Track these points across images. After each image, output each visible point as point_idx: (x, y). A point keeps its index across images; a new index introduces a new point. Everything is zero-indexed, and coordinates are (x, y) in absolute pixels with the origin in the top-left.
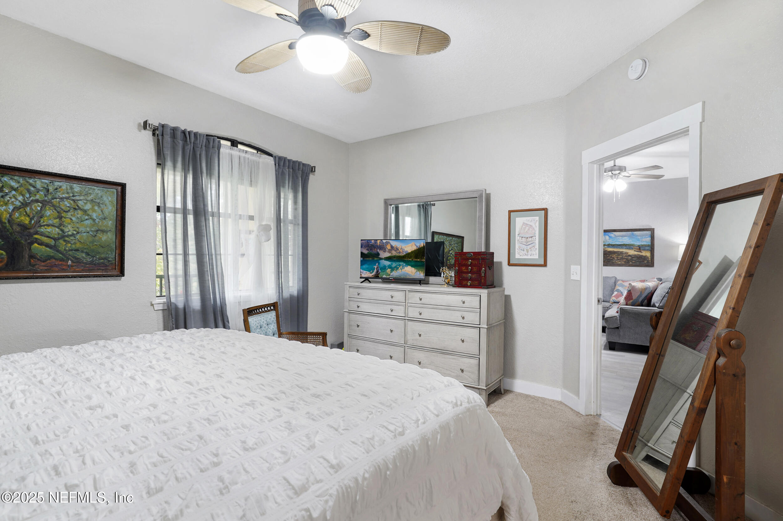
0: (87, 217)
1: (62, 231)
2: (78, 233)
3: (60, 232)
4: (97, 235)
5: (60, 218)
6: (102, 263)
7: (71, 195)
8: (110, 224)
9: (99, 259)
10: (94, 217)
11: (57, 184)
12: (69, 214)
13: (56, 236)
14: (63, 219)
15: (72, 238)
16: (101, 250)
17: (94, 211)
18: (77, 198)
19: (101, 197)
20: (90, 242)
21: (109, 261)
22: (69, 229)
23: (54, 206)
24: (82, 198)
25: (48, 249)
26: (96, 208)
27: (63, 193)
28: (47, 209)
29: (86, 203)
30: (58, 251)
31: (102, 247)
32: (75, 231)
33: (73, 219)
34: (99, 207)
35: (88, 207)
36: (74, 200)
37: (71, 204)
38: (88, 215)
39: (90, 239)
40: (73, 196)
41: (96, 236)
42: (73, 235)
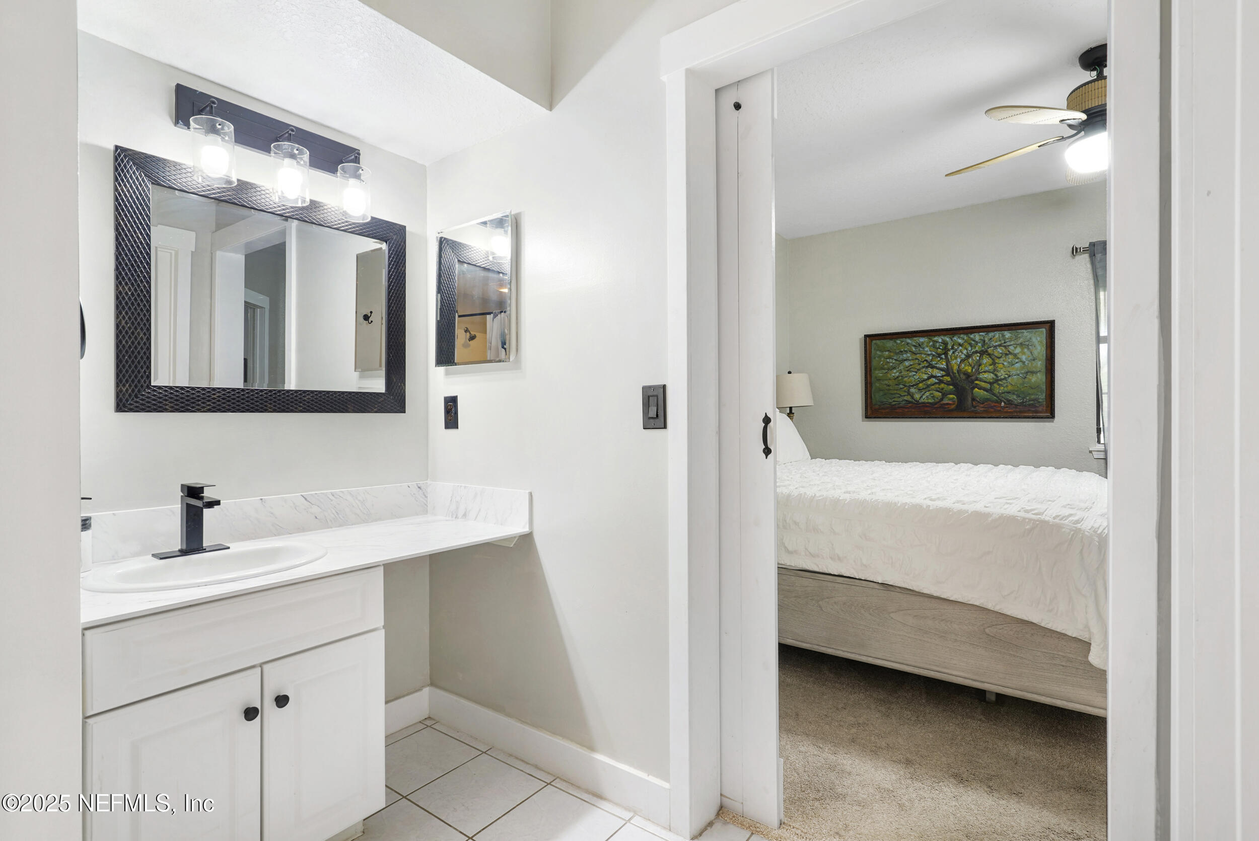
0: (1017, 361)
1: (996, 375)
2: (1009, 376)
3: (995, 377)
4: (1027, 376)
5: (994, 363)
6: (1032, 404)
7: (1003, 342)
8: (1040, 364)
9: (1029, 401)
10: (1024, 359)
11: (991, 334)
12: (1002, 359)
13: (991, 381)
14: (997, 365)
15: (1004, 381)
16: (1031, 391)
17: (1024, 353)
18: (1008, 344)
19: (1030, 339)
20: (1021, 384)
21: (1039, 402)
22: (1002, 374)
23: (989, 355)
24: (1012, 343)
25: (985, 392)
26: (1026, 350)
27: (996, 342)
28: (984, 357)
29: (1015, 348)
30: (994, 394)
31: (1032, 388)
32: (1007, 374)
33: (1005, 364)
34: (1028, 349)
35: (1018, 350)
36: (1005, 347)
37: (1002, 350)
38: (1018, 358)
39: (1021, 381)
40: (1005, 343)
41: (1025, 377)
42: (1005, 379)
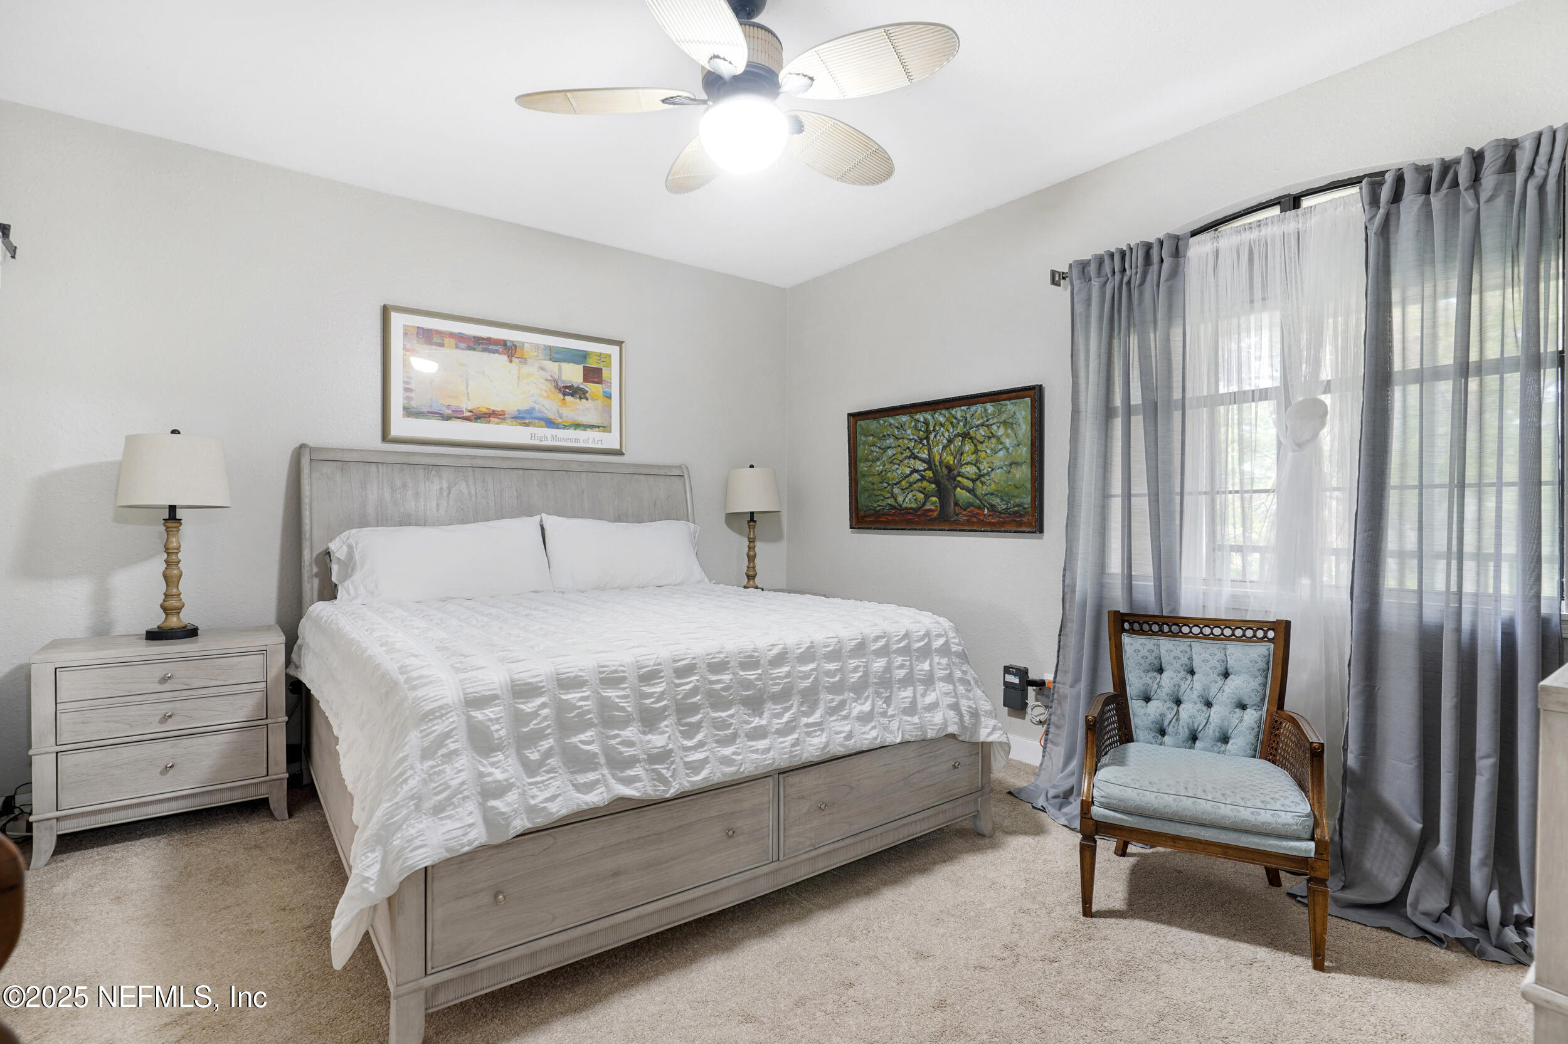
0: (1000, 447)
1: (979, 469)
2: (993, 470)
3: (977, 471)
4: (1012, 470)
5: (976, 451)
6: (1017, 512)
7: (985, 419)
8: (1024, 452)
9: (1014, 506)
10: (1008, 445)
11: (973, 408)
12: (984, 445)
13: (974, 477)
14: (980, 453)
15: (987, 477)
16: (1016, 492)
17: (1008, 436)
18: (991, 422)
19: (1015, 413)
20: (1005, 481)
21: (1024, 508)
22: (985, 467)
23: (971, 438)
24: (995, 421)
25: (968, 494)
26: (1009, 431)
27: (978, 420)
28: (966, 442)
29: (999, 427)
30: (976, 496)
31: (1016, 487)
32: (990, 467)
33: (988, 451)
34: (1012, 429)
35: (1001, 432)
36: (987, 426)
37: (985, 432)
38: (1001, 443)
39: (1004, 478)
40: (987, 420)
41: (1009, 472)
42: (988, 474)
